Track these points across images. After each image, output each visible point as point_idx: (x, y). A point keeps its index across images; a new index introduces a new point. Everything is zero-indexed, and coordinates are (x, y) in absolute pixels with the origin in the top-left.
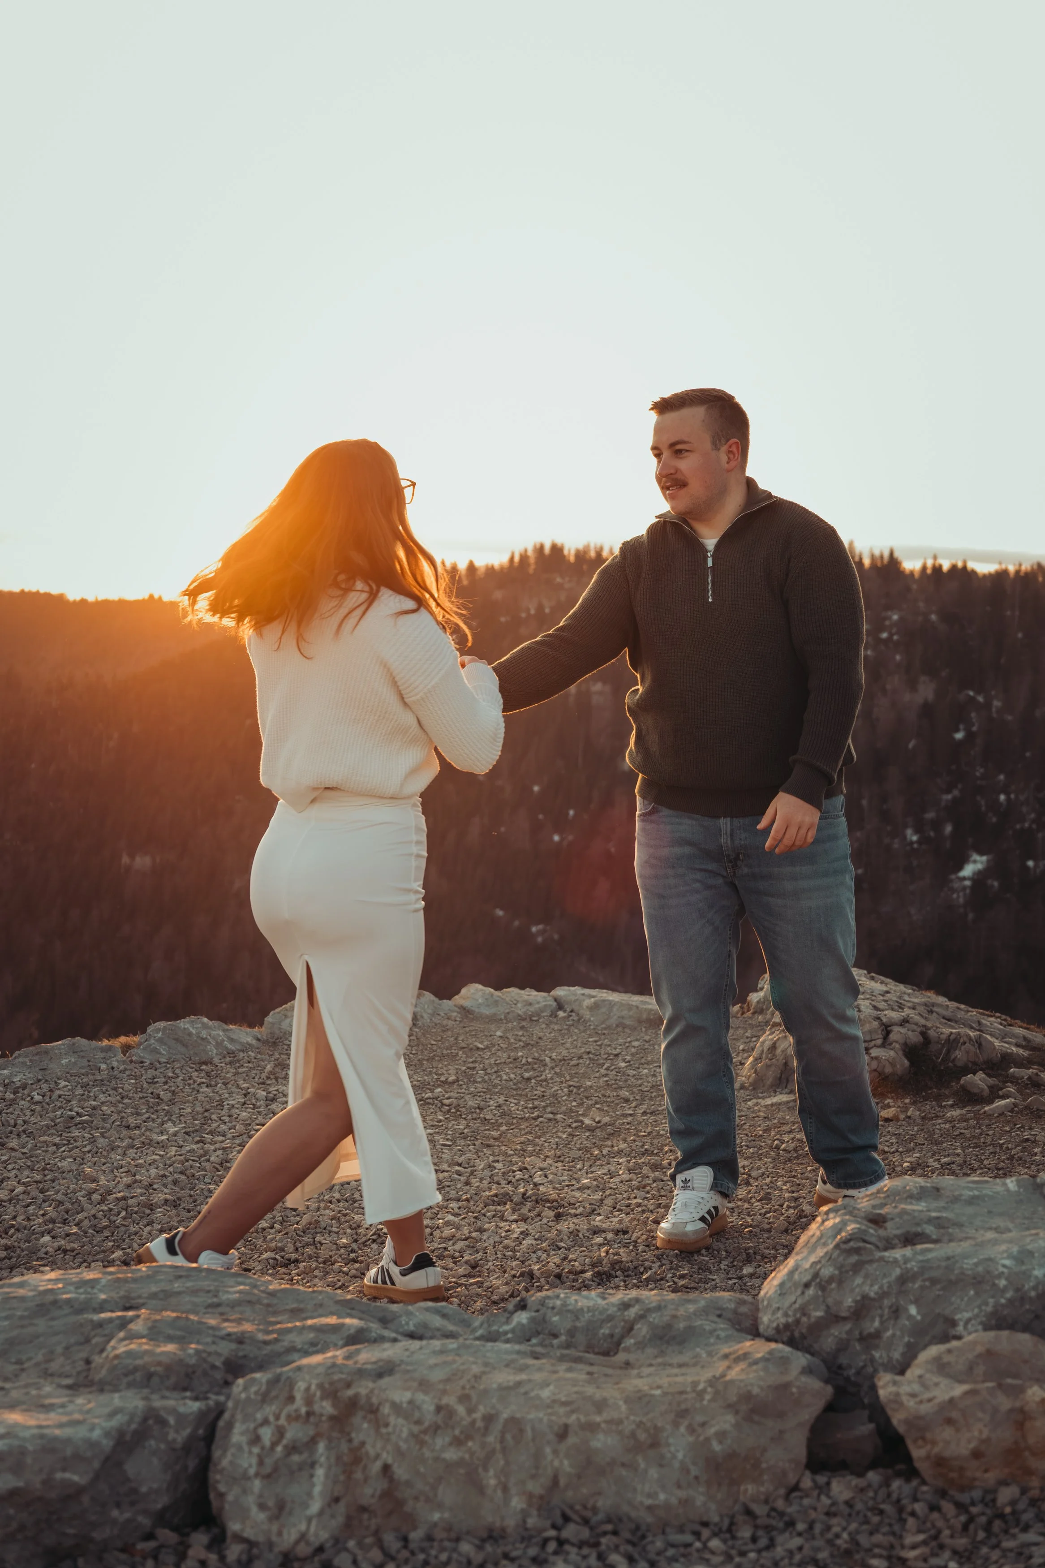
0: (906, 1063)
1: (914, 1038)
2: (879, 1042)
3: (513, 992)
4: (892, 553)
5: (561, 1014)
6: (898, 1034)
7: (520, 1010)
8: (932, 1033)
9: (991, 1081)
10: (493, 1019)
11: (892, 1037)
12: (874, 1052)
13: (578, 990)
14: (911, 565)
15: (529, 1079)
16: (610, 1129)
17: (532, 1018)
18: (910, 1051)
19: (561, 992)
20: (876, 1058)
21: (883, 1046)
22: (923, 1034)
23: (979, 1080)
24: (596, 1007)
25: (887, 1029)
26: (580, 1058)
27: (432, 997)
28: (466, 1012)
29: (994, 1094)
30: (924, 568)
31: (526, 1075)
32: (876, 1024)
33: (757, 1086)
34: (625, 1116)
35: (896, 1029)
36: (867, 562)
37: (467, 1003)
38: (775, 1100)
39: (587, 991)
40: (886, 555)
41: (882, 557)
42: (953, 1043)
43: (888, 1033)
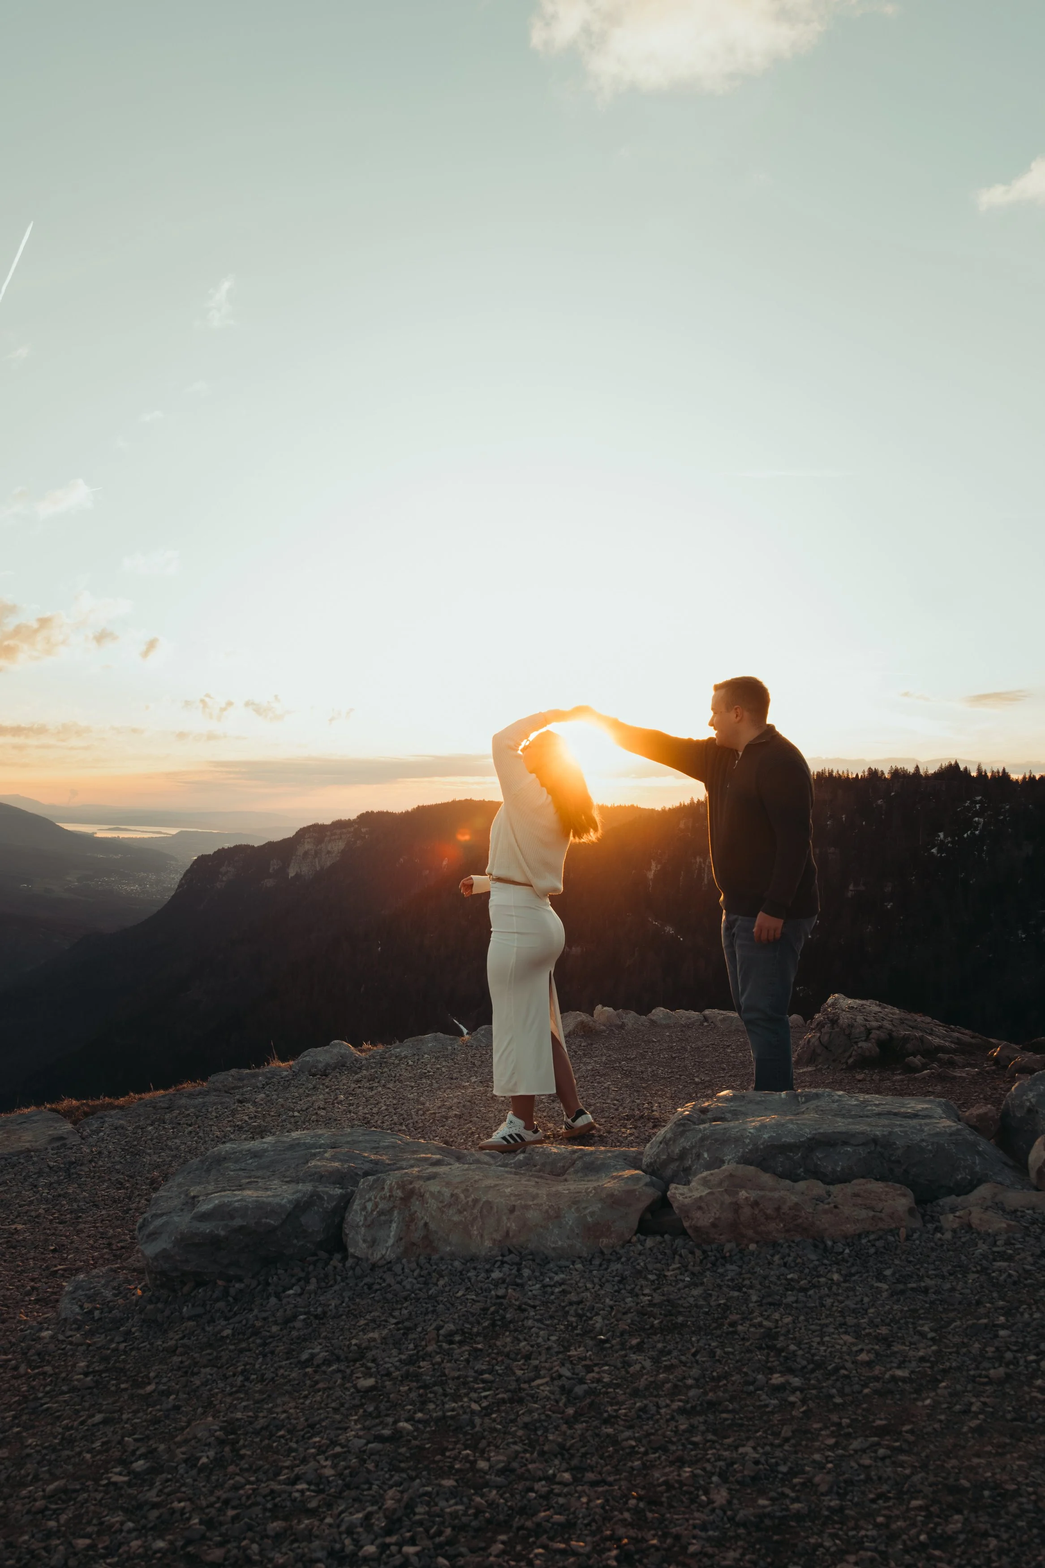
0: (878, 1049)
1: (883, 1035)
2: (863, 1038)
3: (681, 1012)
4: (1004, 770)
5: (706, 1024)
6: (875, 1034)
7: (683, 1021)
8: (894, 1034)
9: (924, 1060)
10: (668, 1027)
11: (871, 1036)
12: (860, 1044)
13: (716, 1011)
14: (1016, 776)
15: (675, 1058)
16: (707, 1084)
17: (688, 1026)
18: (881, 1043)
19: (707, 1012)
20: (861, 1047)
21: (865, 1041)
22: (890, 1034)
23: (917, 1060)
24: (724, 1020)
25: (869, 1031)
26: (708, 1047)
27: (636, 1014)
28: (653, 1023)
29: (924, 1067)
30: (1024, 778)
31: (674, 1055)
32: (862, 1029)
33: (798, 1063)
34: (719, 1077)
35: (873, 1031)
36: (989, 774)
37: (654, 1018)
38: (805, 1070)
39: (722, 1012)
40: (1001, 771)
41: (998, 772)
42: (906, 1039)
43: (870, 1033)
